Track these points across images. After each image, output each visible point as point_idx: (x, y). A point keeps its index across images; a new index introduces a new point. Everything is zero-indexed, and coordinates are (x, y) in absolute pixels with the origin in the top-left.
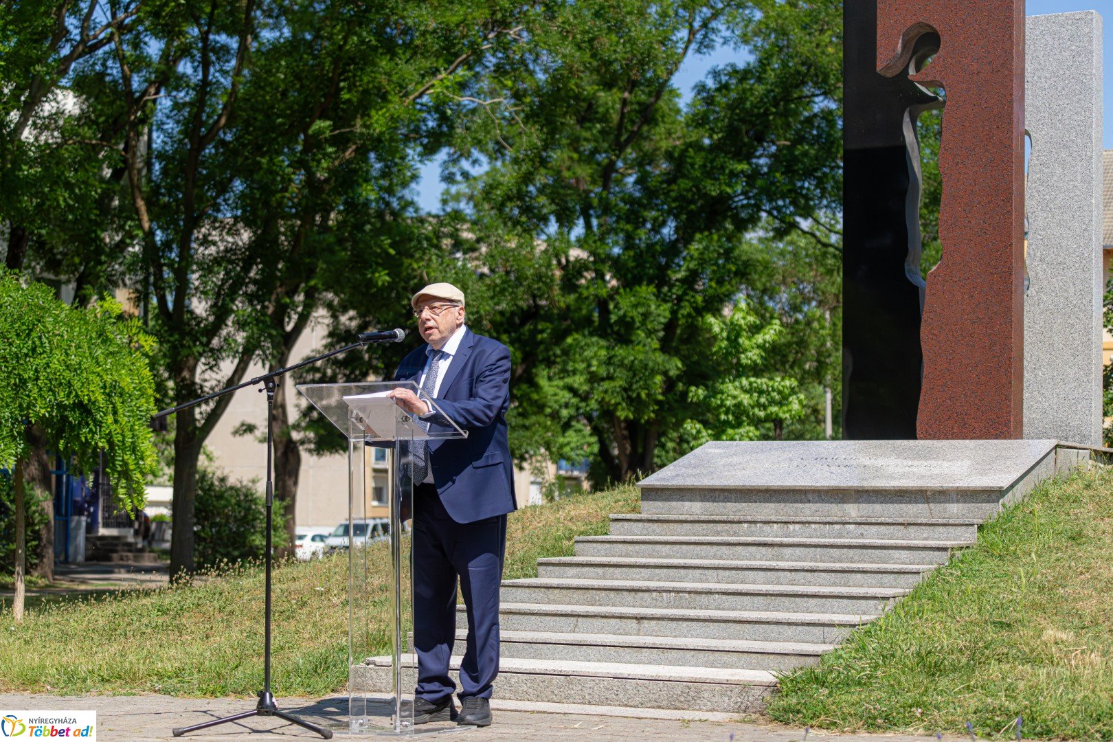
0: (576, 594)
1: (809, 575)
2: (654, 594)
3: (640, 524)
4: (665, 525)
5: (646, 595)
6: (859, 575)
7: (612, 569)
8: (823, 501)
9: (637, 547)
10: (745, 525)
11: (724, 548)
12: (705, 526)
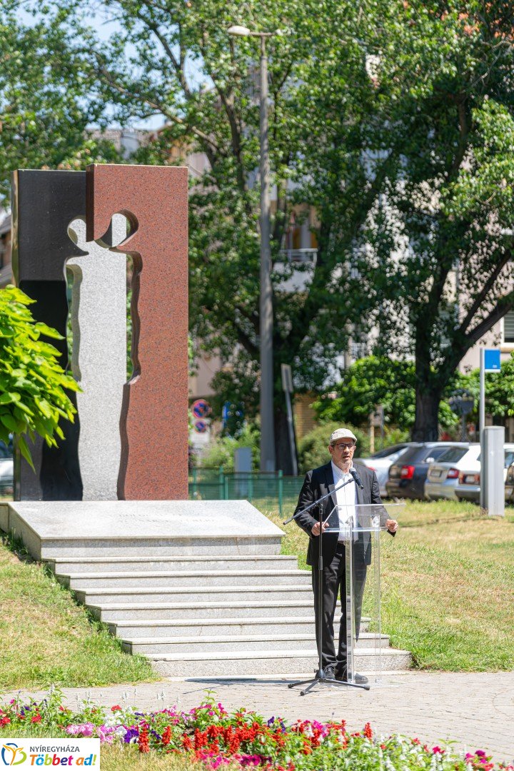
0: (156, 613)
1: (266, 594)
2: (209, 610)
3: (78, 565)
4: (96, 565)
5: (203, 611)
6: (297, 593)
7: (138, 596)
8: (169, 546)
9: (115, 581)
10: (152, 564)
11: (175, 579)
12: (124, 564)
